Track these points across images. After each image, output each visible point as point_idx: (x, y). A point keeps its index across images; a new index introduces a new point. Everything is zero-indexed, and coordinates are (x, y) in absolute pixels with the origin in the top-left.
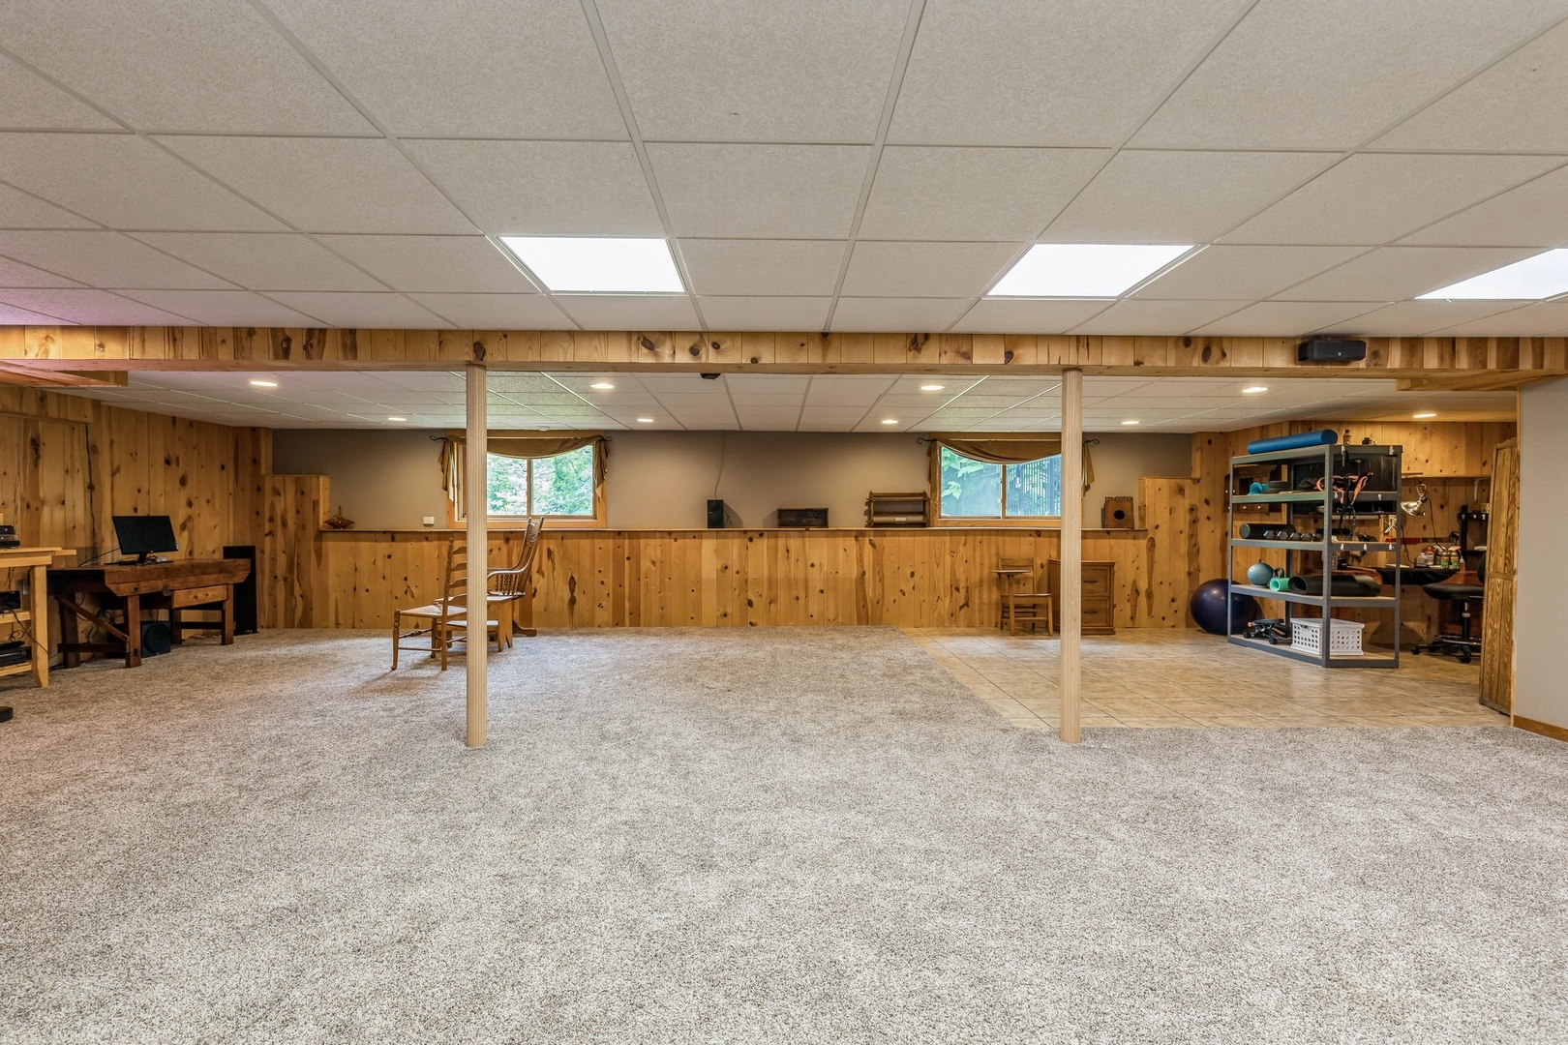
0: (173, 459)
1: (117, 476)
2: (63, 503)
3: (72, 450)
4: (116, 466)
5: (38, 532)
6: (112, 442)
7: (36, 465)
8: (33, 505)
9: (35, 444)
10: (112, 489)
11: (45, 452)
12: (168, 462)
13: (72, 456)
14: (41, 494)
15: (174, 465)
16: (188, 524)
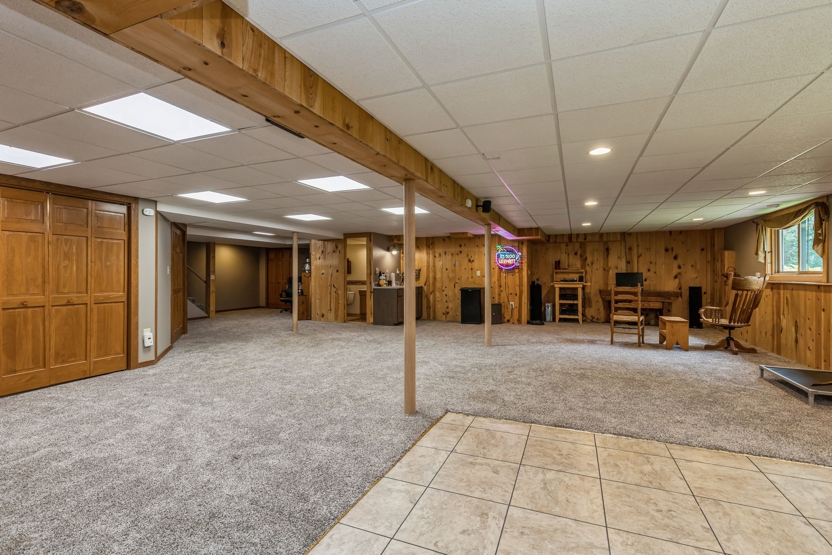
0: (670, 248)
1: (640, 258)
2: (617, 268)
3: (621, 250)
4: (640, 254)
5: (608, 278)
6: (638, 245)
7: (608, 256)
8: (606, 269)
9: (607, 250)
10: (638, 263)
11: (610, 252)
12: (667, 250)
13: (621, 252)
14: (609, 266)
15: (670, 251)
16: (678, 276)
